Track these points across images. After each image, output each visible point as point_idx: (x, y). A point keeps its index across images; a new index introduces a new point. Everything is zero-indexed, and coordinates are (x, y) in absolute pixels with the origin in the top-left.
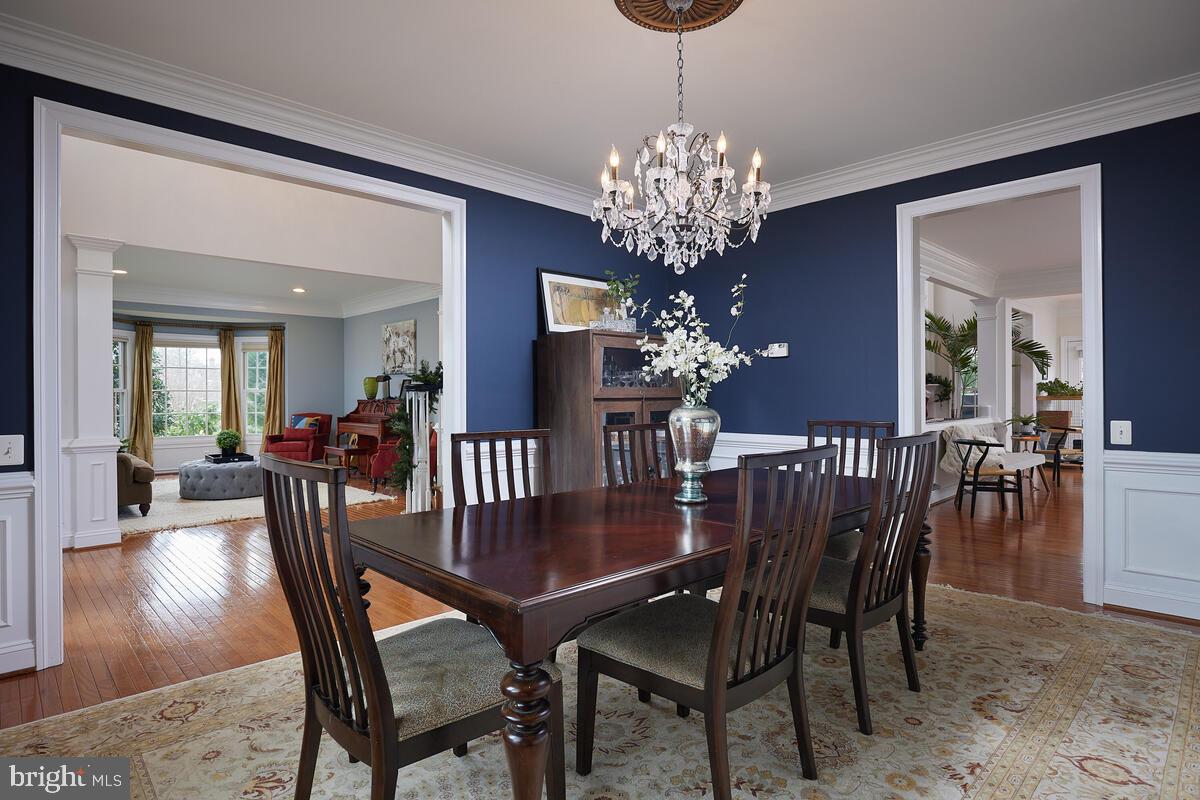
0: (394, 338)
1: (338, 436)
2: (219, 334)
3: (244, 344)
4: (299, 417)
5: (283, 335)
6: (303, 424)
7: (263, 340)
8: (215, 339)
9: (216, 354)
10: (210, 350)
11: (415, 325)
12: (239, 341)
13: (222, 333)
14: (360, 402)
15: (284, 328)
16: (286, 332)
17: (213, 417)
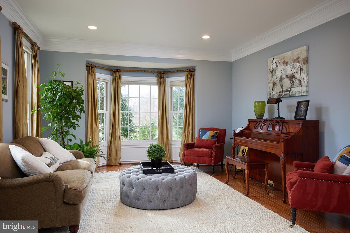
0: (280, 68)
1: (234, 148)
2: (157, 76)
3: (171, 82)
4: (205, 130)
5: (194, 75)
6: (207, 136)
7: (182, 78)
8: (155, 79)
9: (155, 89)
10: (152, 86)
11: (308, 50)
12: (169, 80)
13: (159, 75)
14: (250, 121)
15: (195, 70)
16: (197, 73)
17: (154, 128)
